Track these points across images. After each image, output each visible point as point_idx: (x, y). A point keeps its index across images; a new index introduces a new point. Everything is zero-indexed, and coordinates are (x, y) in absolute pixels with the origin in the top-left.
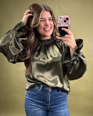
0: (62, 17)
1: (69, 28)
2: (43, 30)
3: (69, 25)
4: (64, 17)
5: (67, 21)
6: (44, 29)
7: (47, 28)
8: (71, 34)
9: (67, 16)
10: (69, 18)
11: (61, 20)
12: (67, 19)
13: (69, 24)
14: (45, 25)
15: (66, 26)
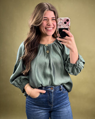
0: (62, 18)
1: (69, 29)
2: (44, 29)
3: (69, 27)
4: (64, 19)
5: (67, 22)
6: (46, 28)
7: (49, 28)
8: (71, 36)
9: (68, 18)
10: (70, 19)
11: (62, 21)
12: (68, 20)
13: (69, 25)
14: (47, 24)
15: (67, 27)
